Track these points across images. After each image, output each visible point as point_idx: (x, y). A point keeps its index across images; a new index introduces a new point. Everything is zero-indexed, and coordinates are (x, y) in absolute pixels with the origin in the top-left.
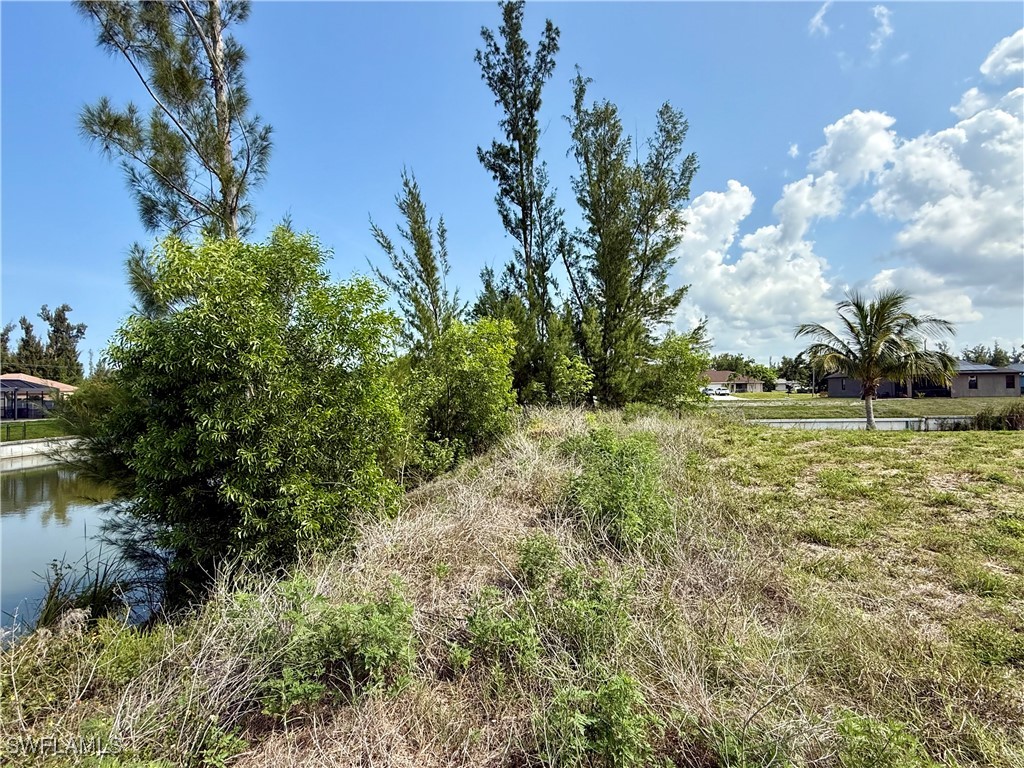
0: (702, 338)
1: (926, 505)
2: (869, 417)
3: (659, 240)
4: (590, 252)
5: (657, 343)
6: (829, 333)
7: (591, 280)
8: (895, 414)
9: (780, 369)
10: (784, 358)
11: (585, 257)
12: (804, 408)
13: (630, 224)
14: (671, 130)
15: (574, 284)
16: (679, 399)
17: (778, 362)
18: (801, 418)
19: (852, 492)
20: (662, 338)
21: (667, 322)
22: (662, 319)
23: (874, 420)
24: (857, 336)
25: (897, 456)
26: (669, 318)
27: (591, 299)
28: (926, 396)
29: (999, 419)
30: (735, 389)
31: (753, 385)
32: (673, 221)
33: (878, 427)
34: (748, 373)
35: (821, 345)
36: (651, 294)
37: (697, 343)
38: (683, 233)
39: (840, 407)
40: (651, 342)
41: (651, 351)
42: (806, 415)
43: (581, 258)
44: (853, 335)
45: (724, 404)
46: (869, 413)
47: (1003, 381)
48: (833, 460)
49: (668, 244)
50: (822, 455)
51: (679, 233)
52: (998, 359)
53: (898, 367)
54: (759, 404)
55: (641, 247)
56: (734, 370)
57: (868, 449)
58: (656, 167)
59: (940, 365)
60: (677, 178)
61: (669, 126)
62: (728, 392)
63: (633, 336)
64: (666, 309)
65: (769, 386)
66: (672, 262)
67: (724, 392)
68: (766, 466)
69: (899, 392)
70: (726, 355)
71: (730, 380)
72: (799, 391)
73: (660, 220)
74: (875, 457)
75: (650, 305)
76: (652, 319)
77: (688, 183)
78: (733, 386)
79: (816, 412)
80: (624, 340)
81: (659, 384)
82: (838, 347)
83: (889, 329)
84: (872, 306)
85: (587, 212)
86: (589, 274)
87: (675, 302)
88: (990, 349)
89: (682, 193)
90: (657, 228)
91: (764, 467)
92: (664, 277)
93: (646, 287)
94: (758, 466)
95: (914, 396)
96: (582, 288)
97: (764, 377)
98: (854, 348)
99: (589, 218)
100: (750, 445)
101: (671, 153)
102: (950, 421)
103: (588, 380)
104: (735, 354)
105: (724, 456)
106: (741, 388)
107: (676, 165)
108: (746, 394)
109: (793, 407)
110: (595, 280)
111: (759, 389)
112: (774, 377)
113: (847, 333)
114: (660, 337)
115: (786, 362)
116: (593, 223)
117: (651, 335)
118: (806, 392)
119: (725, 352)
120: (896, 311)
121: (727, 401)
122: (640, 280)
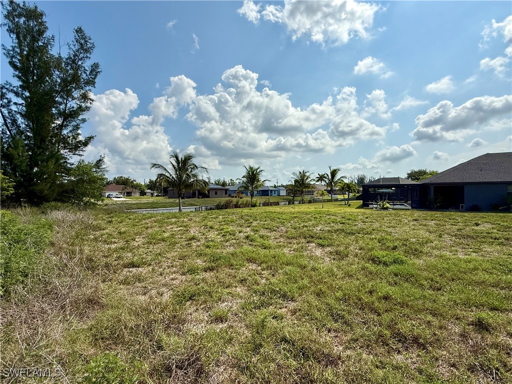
0: (101, 166)
1: (186, 241)
2: (180, 207)
3: (75, 106)
4: (20, 101)
5: (73, 166)
6: (165, 169)
7: (20, 120)
8: (192, 205)
9: (148, 185)
10: (150, 180)
11: (15, 104)
12: (156, 203)
13: (52, 90)
14: (84, 45)
15: (5, 120)
16: (86, 199)
17: (147, 181)
18: (155, 208)
19: (159, 240)
20: (76, 164)
21: (80, 155)
22: (77, 153)
23: (182, 208)
24: (176, 171)
25: (183, 222)
26: (81, 153)
27: (21, 133)
28: (202, 198)
29: (223, 206)
30: (125, 195)
31: (135, 193)
32: (85, 97)
33: (183, 211)
34: (132, 187)
35: (162, 174)
36: (69, 137)
37: (99, 168)
38: (91, 105)
39: (172, 203)
40: (69, 165)
41: (68, 171)
42: (157, 207)
43: (12, 103)
44: (174, 170)
45: (118, 203)
46: (180, 204)
47: (224, 192)
48: (158, 226)
49: (81, 109)
50: (154, 224)
51: (88, 105)
52: (224, 184)
53: (190, 185)
54: (136, 202)
55: (62, 107)
56: (125, 185)
57: (173, 220)
58: (74, 61)
59: (204, 185)
60: (88, 73)
61: (83, 42)
62: (122, 196)
63: (54, 160)
64: (79, 147)
65: (143, 193)
66: (84, 120)
67: (119, 196)
68: (124, 233)
69: (193, 196)
70: (122, 177)
71: (123, 190)
72: (157, 196)
73: (76, 94)
74: (175, 223)
75: (68, 143)
76: (69, 152)
77: (95, 79)
78: (124, 193)
79: (162, 205)
80: (47, 163)
81: (73, 191)
82: (169, 175)
83: (187, 170)
84: (182, 159)
85: (17, 73)
86: (18, 116)
87: (85, 144)
88: (222, 181)
89: (91, 82)
90: (73, 99)
91: (123, 233)
92: (78, 128)
93: (65, 132)
94: (120, 233)
95: (198, 198)
96: (13, 125)
97: (140, 189)
98: (174, 176)
99: (19, 77)
100: (121, 223)
101: (83, 57)
102: (209, 207)
103: (9, 187)
104: (126, 176)
105: (104, 229)
106: (129, 194)
107: (87, 65)
108: (131, 197)
109: (152, 203)
110: (23, 121)
111: (138, 195)
112: (146, 189)
113: (172, 170)
114: (75, 163)
115: (151, 182)
116: (23, 81)
117: (68, 161)
118: (159, 196)
119: (121, 176)
120: (190, 162)
121: (120, 201)
122: (61, 127)
